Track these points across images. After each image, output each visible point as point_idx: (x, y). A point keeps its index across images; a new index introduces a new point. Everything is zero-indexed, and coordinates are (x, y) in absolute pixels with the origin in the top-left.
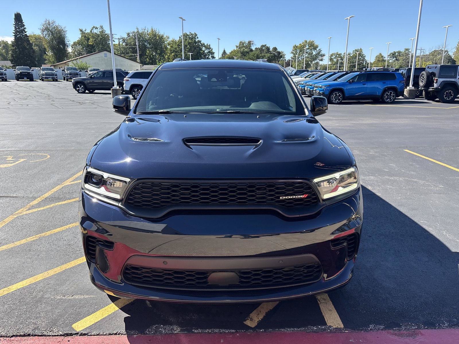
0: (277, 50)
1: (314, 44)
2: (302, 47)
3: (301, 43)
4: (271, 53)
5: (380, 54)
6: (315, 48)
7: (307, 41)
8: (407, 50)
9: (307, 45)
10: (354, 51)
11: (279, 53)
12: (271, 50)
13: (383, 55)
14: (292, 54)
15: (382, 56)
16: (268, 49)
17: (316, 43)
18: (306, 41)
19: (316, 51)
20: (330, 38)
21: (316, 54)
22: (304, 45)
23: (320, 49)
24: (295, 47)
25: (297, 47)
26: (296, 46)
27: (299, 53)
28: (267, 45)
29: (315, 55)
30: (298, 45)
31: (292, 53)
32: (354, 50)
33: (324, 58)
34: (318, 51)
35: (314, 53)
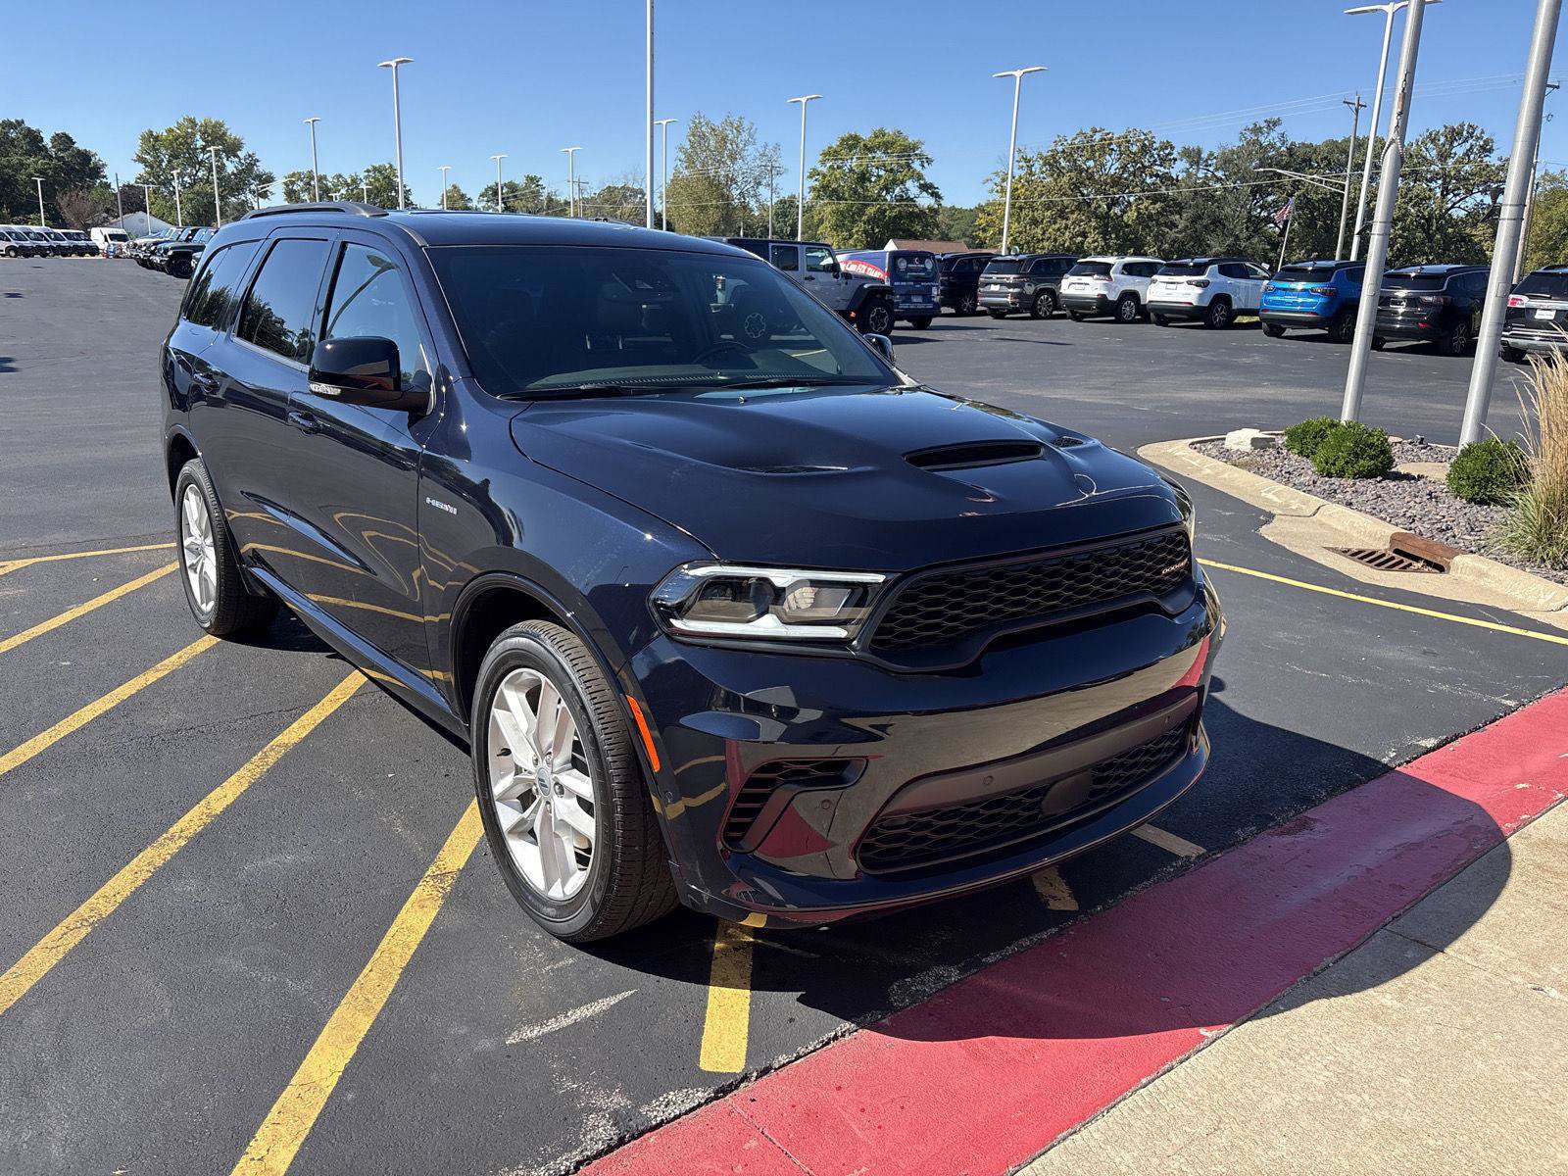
0: (75, 145)
1: (224, 134)
2: (180, 140)
3: (173, 126)
4: (50, 158)
5: (455, 187)
6: (232, 149)
7: (197, 121)
8: (532, 180)
9: (198, 137)
10: (368, 171)
11: (85, 157)
12: (47, 142)
13: (463, 191)
14: (142, 166)
15: (463, 196)
16: (34, 138)
17: (233, 132)
18: (193, 122)
19: (237, 160)
20: (314, 121)
21: (241, 172)
22: (187, 133)
23: (250, 156)
24: (152, 141)
25: (156, 139)
26: (154, 134)
27: (169, 161)
28: (27, 124)
29: (233, 174)
30: (160, 130)
31: (141, 160)
32: (370, 168)
33: (272, 187)
34: (243, 161)
35: (231, 167)
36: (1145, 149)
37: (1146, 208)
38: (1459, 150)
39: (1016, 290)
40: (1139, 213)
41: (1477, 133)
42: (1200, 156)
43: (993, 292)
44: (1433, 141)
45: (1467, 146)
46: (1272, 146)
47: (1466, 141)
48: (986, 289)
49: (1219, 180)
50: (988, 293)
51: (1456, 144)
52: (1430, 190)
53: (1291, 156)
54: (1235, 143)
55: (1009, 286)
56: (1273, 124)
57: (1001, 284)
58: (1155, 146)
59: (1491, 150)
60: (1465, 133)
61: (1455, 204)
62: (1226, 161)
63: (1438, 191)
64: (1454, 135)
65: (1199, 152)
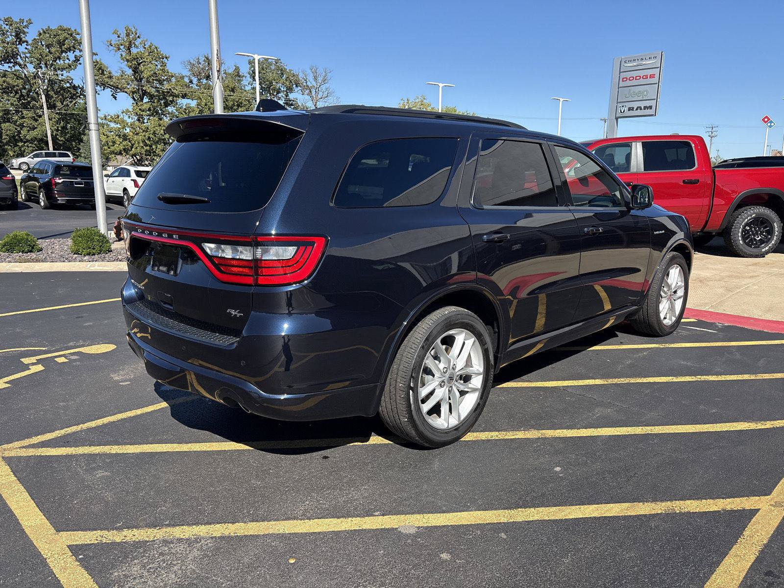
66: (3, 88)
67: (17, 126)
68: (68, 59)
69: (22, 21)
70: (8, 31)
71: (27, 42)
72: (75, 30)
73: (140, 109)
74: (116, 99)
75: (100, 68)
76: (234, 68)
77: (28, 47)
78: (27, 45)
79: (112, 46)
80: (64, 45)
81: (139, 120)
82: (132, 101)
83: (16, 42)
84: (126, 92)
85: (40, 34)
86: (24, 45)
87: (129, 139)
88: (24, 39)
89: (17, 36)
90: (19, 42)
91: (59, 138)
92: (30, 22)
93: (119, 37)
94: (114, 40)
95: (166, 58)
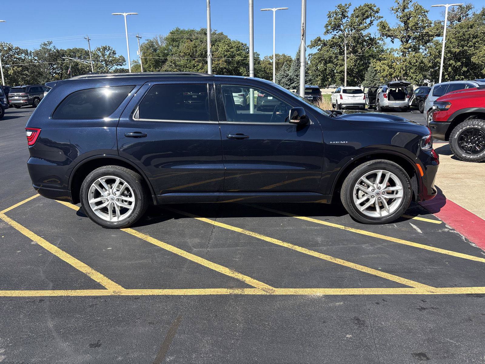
36: (10, 49)
37: (16, 69)
38: (107, 53)
39: (26, 98)
40: (14, 71)
41: (111, 48)
42: (28, 52)
43: (15, 99)
44: (99, 50)
45: (109, 52)
46: (51, 50)
47: (108, 51)
48: (13, 98)
49: (36, 60)
50: (13, 99)
51: (106, 51)
52: (102, 65)
53: (59, 53)
54: (38, 48)
55: (22, 97)
56: (50, 43)
57: (19, 96)
58: (13, 48)
59: (115, 54)
60: (107, 48)
61: (110, 69)
62: (37, 54)
63: (105, 65)
64: (105, 49)
65: (27, 51)
66: (331, 45)
67: (334, 64)
68: (366, 23)
69: (346, 5)
70: (339, 12)
71: (348, 16)
72: (374, 5)
73: (404, 48)
74: (393, 43)
75: (383, 26)
76: (482, 9)
77: (348, 19)
78: (347, 18)
79: (393, 10)
80: (365, 15)
81: (403, 55)
82: (401, 43)
83: (342, 17)
84: (398, 38)
85: (354, 11)
86: (346, 18)
87: (394, 67)
88: (346, 15)
89: (342, 14)
90: (344, 17)
91: (355, 70)
92: (350, 5)
93: (398, 4)
94: (396, 6)
95: (427, 12)
